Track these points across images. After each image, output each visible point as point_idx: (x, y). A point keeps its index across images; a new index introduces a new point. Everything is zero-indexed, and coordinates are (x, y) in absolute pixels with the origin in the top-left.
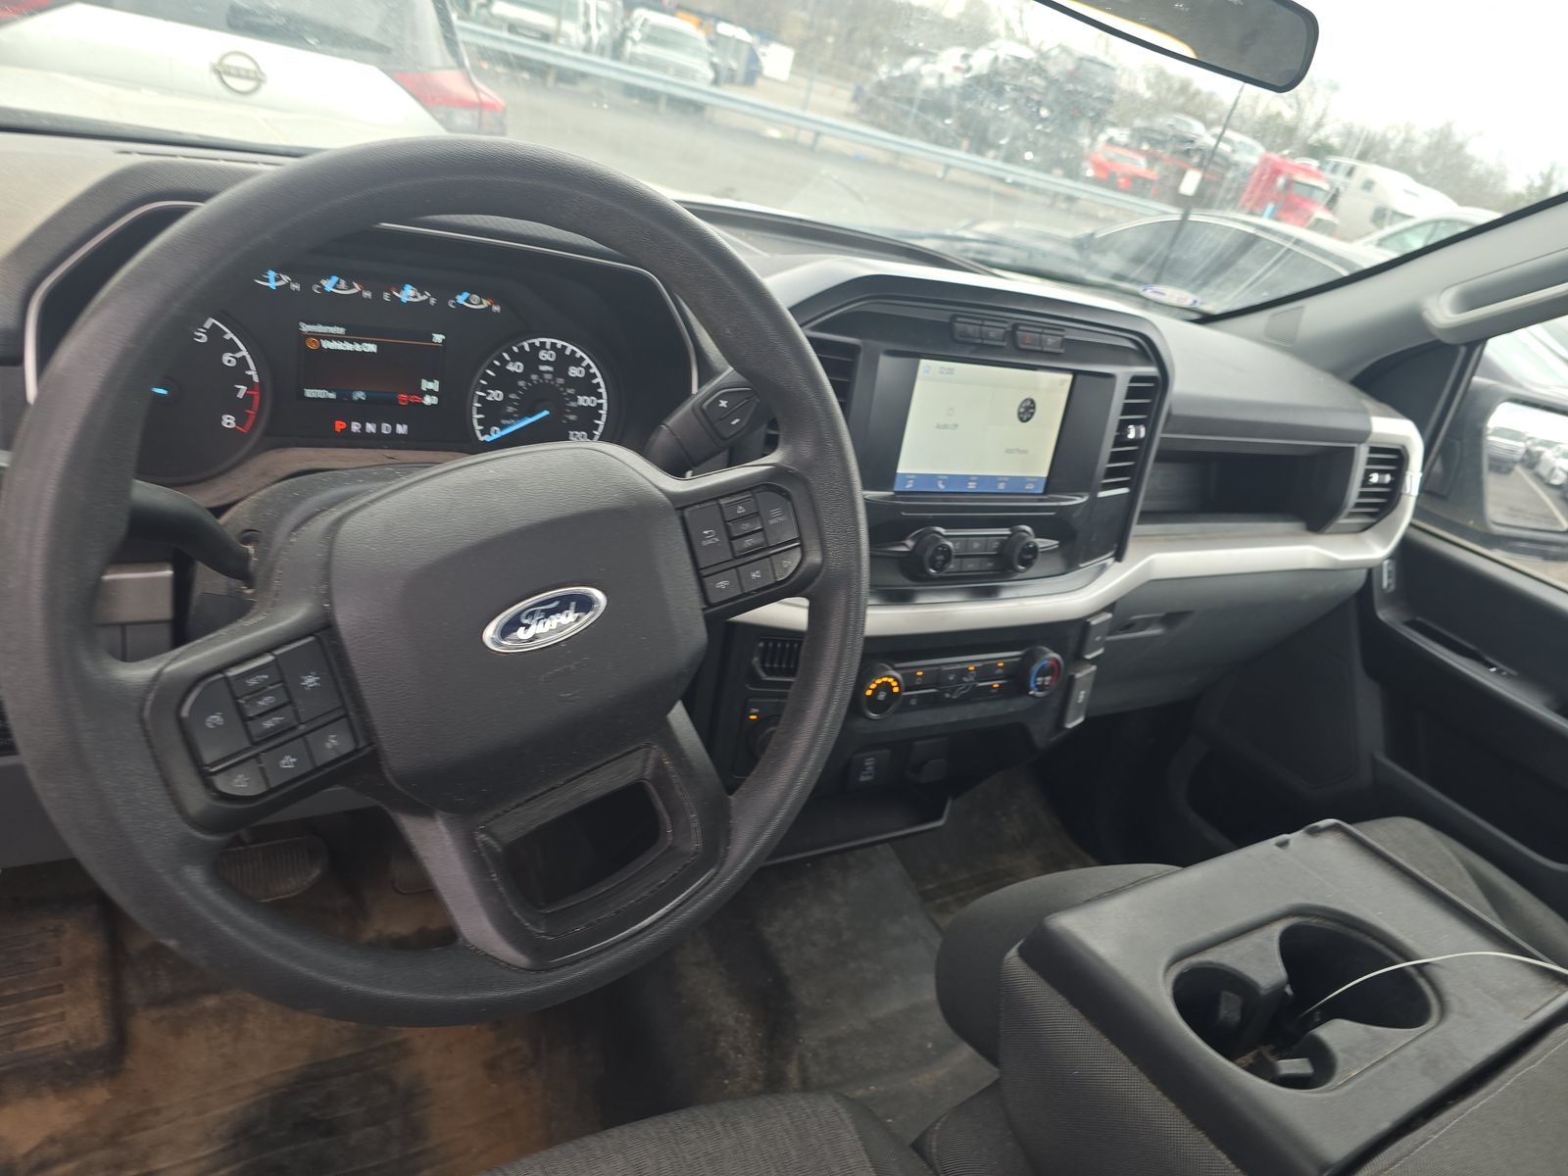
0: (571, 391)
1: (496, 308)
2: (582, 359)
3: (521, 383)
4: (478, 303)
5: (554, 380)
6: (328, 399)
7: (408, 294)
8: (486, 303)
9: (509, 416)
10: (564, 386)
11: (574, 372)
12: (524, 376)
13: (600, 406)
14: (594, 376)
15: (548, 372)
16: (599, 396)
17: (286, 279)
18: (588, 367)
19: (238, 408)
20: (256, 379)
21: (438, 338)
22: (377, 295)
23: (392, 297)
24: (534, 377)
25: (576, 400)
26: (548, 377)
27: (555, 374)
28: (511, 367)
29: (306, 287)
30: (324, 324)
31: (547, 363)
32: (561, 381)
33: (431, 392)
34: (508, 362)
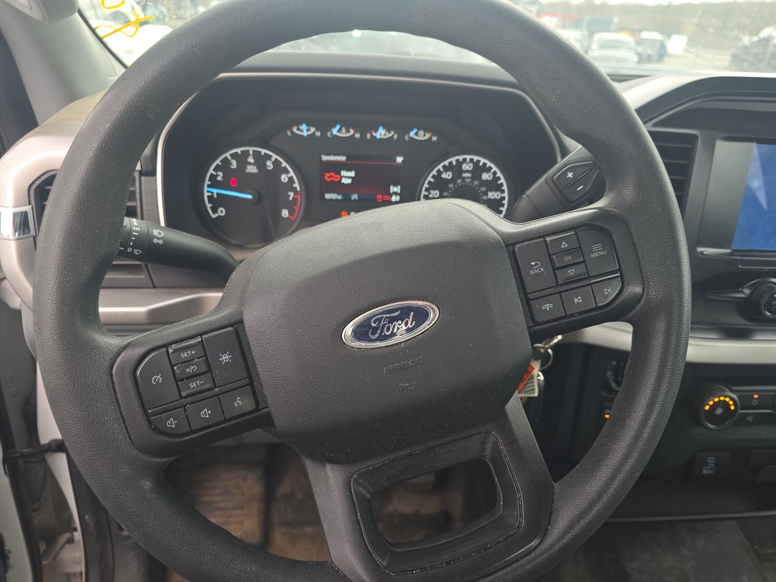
0: (483, 189)
1: (434, 139)
2: (490, 168)
3: (451, 185)
4: (423, 136)
5: (472, 181)
6: (337, 200)
7: (381, 133)
8: (428, 136)
10: (480, 186)
11: (486, 176)
12: (453, 180)
13: (503, 198)
14: (499, 178)
15: (467, 177)
16: (503, 192)
17: (313, 129)
18: (495, 173)
19: (290, 206)
20: (298, 189)
21: (400, 159)
22: (363, 136)
23: (372, 136)
24: (459, 181)
25: (487, 195)
26: (468, 180)
27: (473, 178)
28: (444, 176)
29: (324, 134)
30: (335, 154)
31: (467, 171)
32: (476, 183)
33: (396, 193)
34: (442, 173)
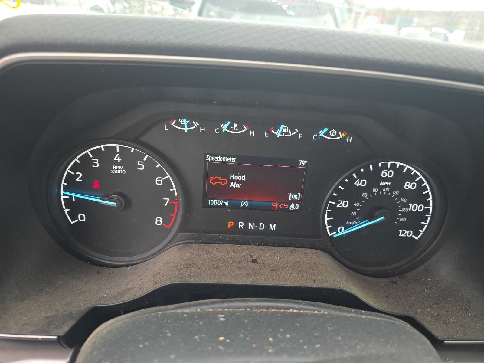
0: (404, 200)
1: (349, 139)
2: (416, 176)
3: (365, 195)
4: (334, 135)
5: (391, 191)
6: (222, 207)
7: (282, 131)
8: (342, 135)
9: (353, 219)
10: (399, 197)
11: (408, 186)
12: (368, 189)
13: (427, 211)
14: (425, 188)
15: (386, 186)
16: (428, 204)
17: (196, 124)
18: (421, 181)
19: (165, 213)
20: (176, 194)
21: (303, 162)
22: (260, 134)
23: (270, 134)
24: (375, 190)
25: (408, 207)
26: (386, 190)
27: (392, 188)
28: (357, 183)
29: (210, 130)
30: (222, 156)
31: (386, 179)
32: (396, 193)
33: (295, 202)
34: (356, 180)
